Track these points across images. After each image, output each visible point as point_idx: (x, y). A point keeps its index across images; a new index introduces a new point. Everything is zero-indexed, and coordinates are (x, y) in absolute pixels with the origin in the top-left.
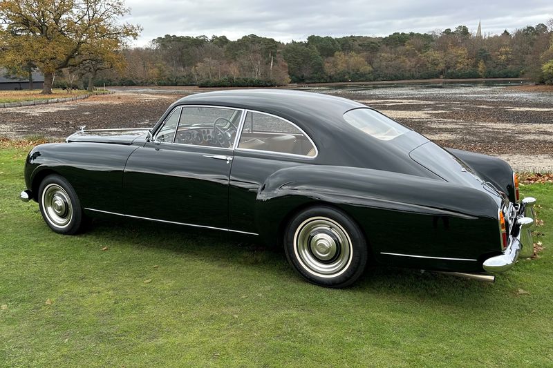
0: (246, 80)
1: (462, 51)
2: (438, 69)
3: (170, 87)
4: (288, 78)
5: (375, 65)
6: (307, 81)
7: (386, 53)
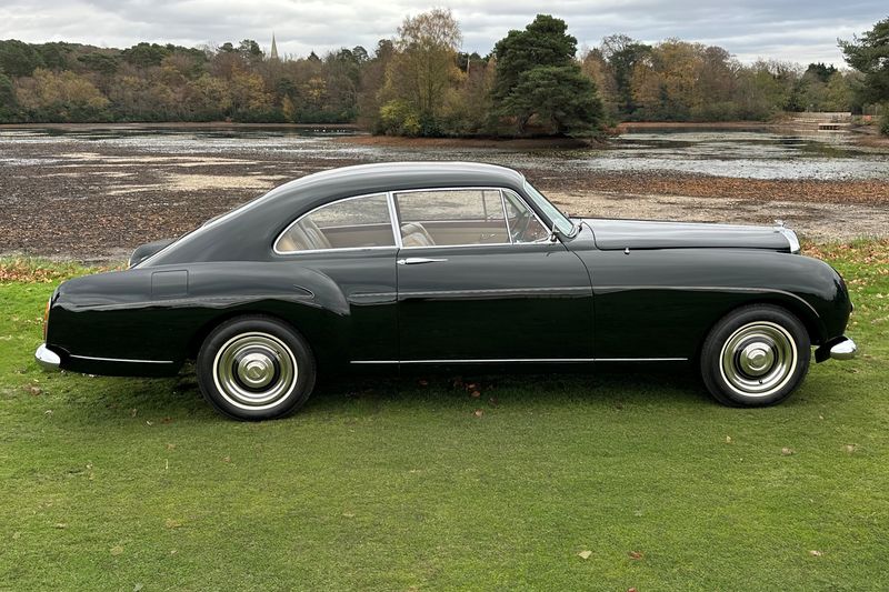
1: (256, 81)
2: (220, 106)
5: (113, 95)
7: (131, 75)
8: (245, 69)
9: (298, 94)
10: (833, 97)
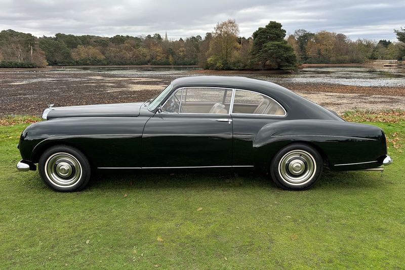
0: (11, 63)
1: (159, 49)
2: (146, 59)
4: (45, 62)
5: (107, 55)
6: (60, 65)
7: (113, 47)
8: (155, 45)
9: (175, 54)
10: (390, 54)
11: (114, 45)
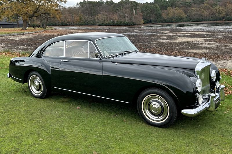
0: (121, 22)
2: (221, 15)
3: (84, 26)
4: (142, 21)
5: (188, 14)
6: (153, 22)
7: (194, 7)
11: (195, 6)
